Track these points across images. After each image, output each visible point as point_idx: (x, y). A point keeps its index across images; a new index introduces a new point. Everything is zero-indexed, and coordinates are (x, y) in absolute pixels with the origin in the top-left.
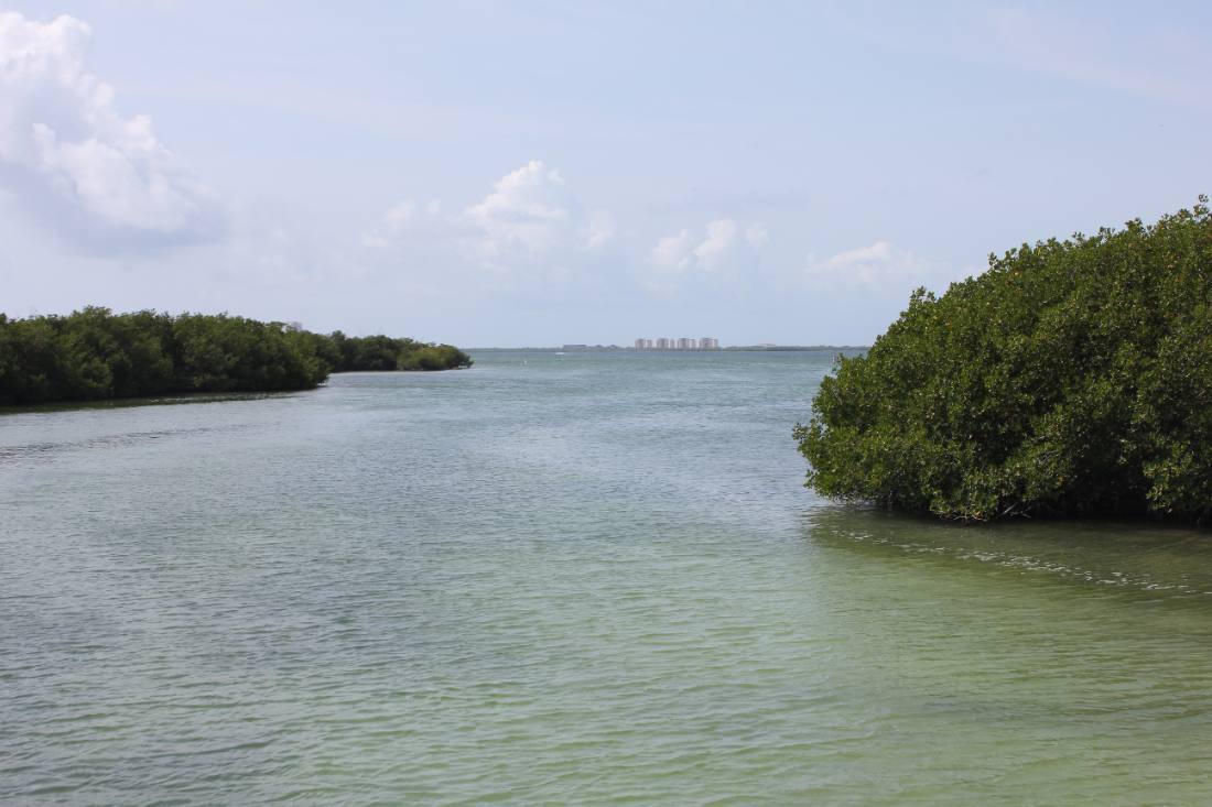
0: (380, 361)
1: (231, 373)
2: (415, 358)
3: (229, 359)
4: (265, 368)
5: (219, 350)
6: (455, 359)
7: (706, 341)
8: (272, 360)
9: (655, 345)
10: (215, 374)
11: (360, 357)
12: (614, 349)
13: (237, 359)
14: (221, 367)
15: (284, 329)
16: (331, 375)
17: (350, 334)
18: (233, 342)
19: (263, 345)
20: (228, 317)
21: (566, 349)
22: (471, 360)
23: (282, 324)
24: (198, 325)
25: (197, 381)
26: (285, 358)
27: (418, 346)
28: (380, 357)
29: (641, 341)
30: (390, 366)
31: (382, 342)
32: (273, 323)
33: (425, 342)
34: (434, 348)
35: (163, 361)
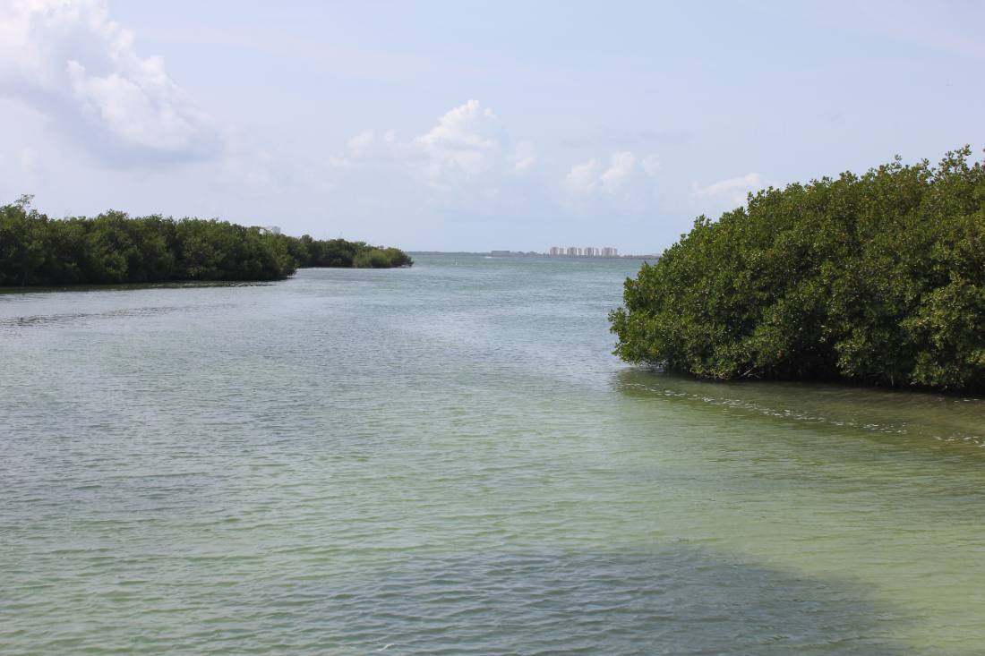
0: (340, 259)
1: (219, 265)
2: (368, 257)
3: (218, 255)
4: (246, 262)
5: (211, 247)
6: (399, 260)
7: (608, 250)
8: (251, 257)
9: (565, 253)
10: (207, 266)
11: (324, 255)
12: (533, 254)
13: (224, 255)
14: (212, 261)
15: (261, 232)
16: (298, 270)
17: (316, 237)
18: (222, 241)
19: (245, 244)
20: (219, 222)
21: (494, 254)
22: (412, 260)
23: (259, 228)
24: (195, 227)
25: (193, 271)
26: (261, 255)
27: (370, 249)
28: (339, 256)
29: (555, 249)
30: (348, 263)
31: (341, 244)
32: (253, 228)
33: (376, 246)
34: (382, 251)
35: (167, 255)
